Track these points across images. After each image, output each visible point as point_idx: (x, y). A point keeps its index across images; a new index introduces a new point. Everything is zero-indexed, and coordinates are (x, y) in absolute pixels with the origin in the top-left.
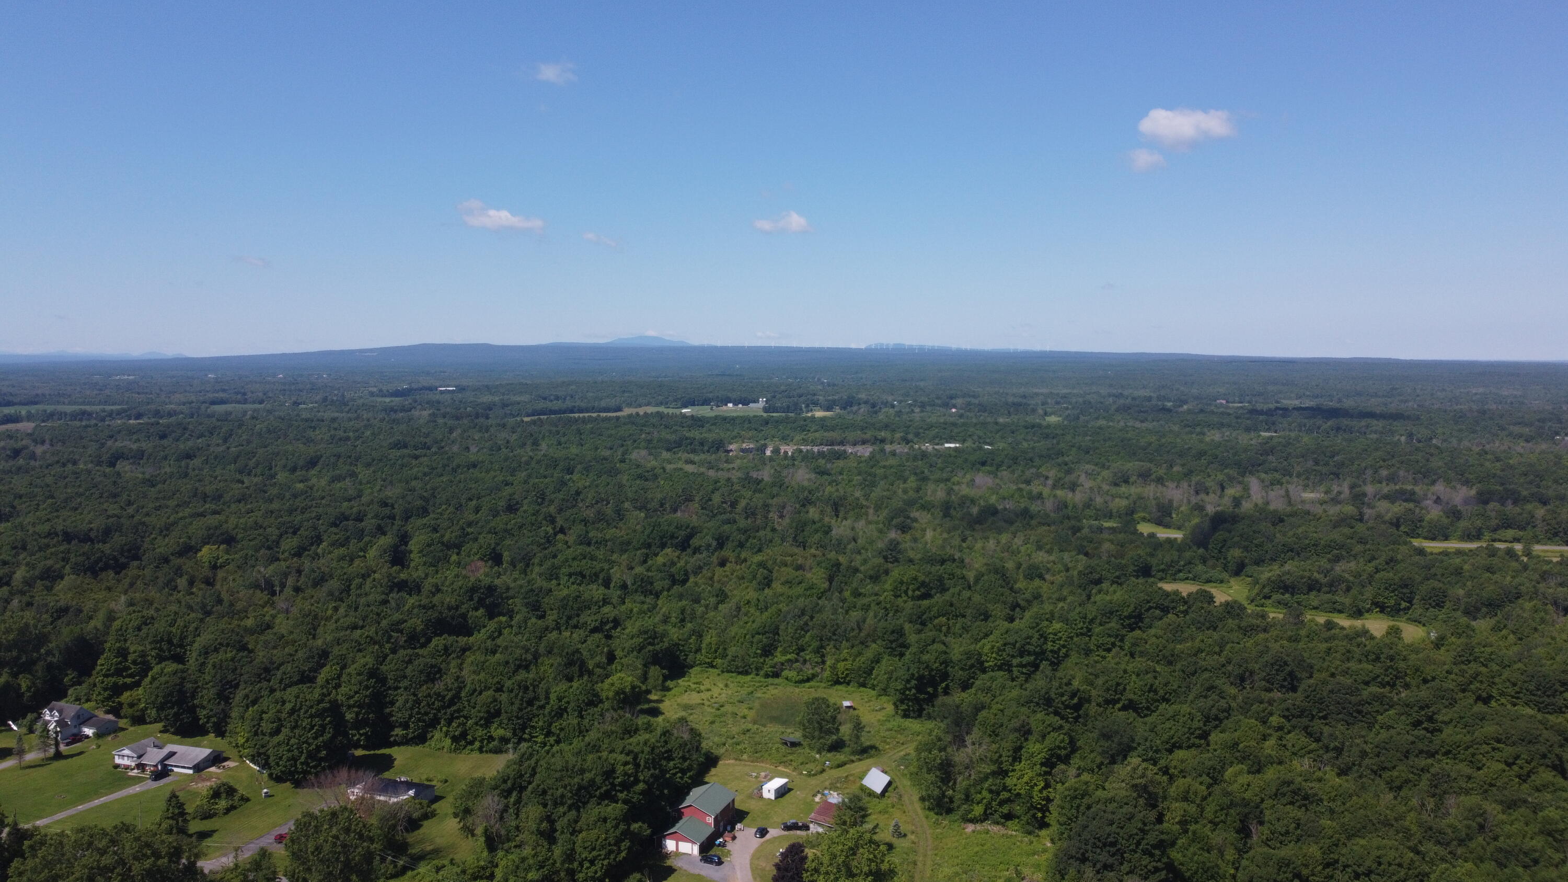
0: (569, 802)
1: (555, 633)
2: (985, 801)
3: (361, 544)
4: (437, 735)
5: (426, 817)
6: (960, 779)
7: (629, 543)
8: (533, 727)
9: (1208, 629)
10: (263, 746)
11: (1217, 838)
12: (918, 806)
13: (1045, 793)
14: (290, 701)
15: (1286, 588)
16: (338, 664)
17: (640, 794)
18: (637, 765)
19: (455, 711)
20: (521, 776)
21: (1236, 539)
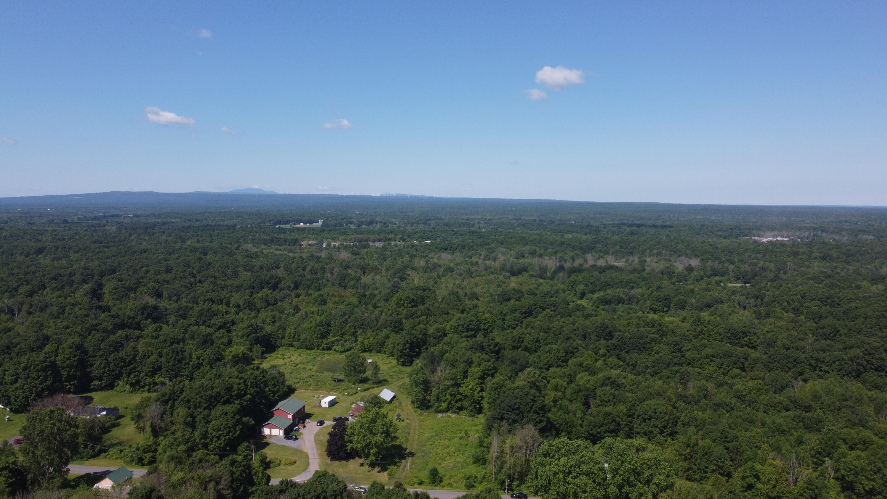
0: (205, 405)
1: (196, 327)
2: (448, 400)
3: (72, 289)
4: (121, 383)
5: (114, 426)
6: (434, 390)
7: (241, 286)
8: (182, 375)
9: (567, 317)
10: (6, 391)
11: (572, 407)
12: (410, 407)
13: (481, 394)
14: (24, 363)
15: (607, 302)
16: (56, 343)
17: (247, 401)
18: (246, 386)
19: (132, 368)
20: (174, 393)
21: (581, 280)
